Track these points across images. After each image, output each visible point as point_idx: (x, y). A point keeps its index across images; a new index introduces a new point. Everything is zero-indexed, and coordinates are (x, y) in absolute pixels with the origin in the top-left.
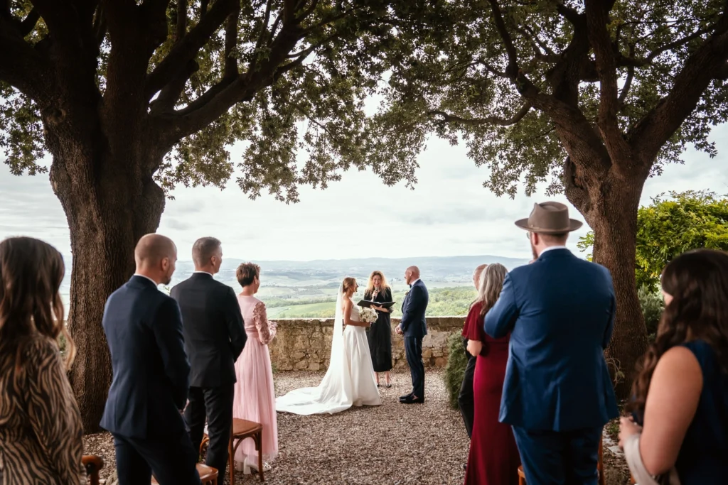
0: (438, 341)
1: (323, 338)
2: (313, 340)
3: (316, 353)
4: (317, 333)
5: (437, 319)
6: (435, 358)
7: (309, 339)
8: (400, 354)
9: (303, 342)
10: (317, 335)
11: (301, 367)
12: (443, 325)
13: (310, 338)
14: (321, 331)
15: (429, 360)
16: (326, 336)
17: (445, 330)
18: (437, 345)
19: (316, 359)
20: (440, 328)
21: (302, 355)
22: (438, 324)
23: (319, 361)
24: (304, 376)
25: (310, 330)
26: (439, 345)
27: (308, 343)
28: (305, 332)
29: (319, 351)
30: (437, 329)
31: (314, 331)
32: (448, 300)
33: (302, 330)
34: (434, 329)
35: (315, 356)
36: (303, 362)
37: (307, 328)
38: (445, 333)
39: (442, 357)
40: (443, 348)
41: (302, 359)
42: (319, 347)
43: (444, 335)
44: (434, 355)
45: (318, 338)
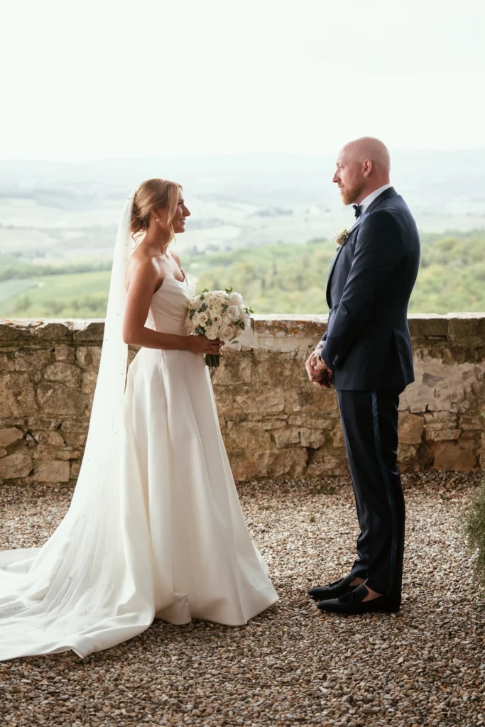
0: (444, 393)
1: (80, 382)
2: (46, 389)
3: (58, 428)
4: (60, 366)
5: (443, 323)
6: (432, 442)
7: (36, 384)
8: (325, 432)
9: (16, 395)
10: (60, 372)
11: (11, 474)
12: (463, 343)
13: (38, 384)
14: (74, 362)
15: (413, 451)
16: (88, 377)
17: (469, 358)
18: (442, 406)
19: (58, 448)
20: (452, 350)
21: (14, 435)
22: (445, 338)
23: (67, 455)
24: (17, 501)
25: (39, 358)
26: (447, 405)
27: (30, 398)
28: (20, 363)
29: (68, 423)
30: (443, 355)
31: (52, 360)
32: (452, 264)
33: (10, 356)
34: (432, 355)
35: (56, 439)
36: (18, 457)
37: (29, 352)
38: (467, 367)
39: (455, 442)
40: (459, 414)
41: (12, 448)
42: (67, 412)
43: (465, 375)
44: (432, 436)
45: (63, 383)
